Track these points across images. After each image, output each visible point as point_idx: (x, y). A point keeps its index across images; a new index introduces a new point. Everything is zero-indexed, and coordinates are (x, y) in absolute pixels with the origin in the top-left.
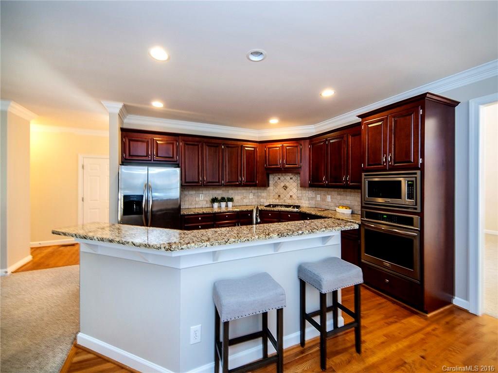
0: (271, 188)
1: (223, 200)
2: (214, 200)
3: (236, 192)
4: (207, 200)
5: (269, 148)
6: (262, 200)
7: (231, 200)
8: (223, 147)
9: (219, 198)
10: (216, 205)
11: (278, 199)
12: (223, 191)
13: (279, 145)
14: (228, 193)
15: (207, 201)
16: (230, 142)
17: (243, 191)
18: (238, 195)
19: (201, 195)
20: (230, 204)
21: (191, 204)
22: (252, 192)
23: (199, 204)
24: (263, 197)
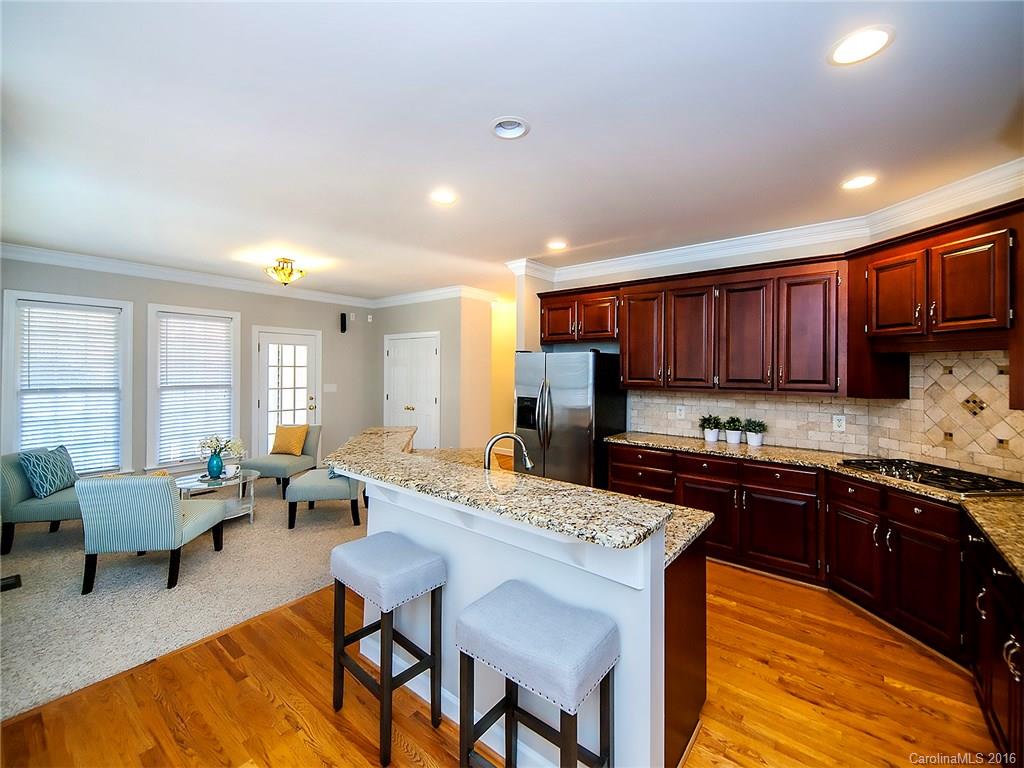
0: (916, 403)
1: (734, 424)
2: (708, 423)
3: (781, 407)
4: (694, 420)
5: (879, 270)
6: (883, 442)
7: (759, 427)
8: (717, 293)
9: (724, 419)
10: (711, 435)
11: (942, 445)
12: (737, 401)
13: (914, 252)
14: (754, 408)
15: (693, 423)
16: (740, 277)
17: (808, 408)
18: (787, 417)
19: (678, 407)
20: (754, 439)
21: (658, 425)
22: (843, 414)
23: (675, 427)
24: (886, 434)
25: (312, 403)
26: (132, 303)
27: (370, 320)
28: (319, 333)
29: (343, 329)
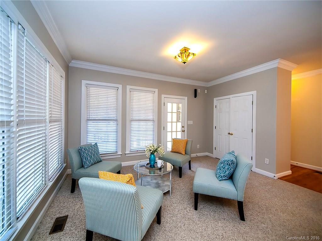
25: (183, 129)
26: (121, 85)
27: (206, 92)
28: (186, 98)
29: (195, 96)
